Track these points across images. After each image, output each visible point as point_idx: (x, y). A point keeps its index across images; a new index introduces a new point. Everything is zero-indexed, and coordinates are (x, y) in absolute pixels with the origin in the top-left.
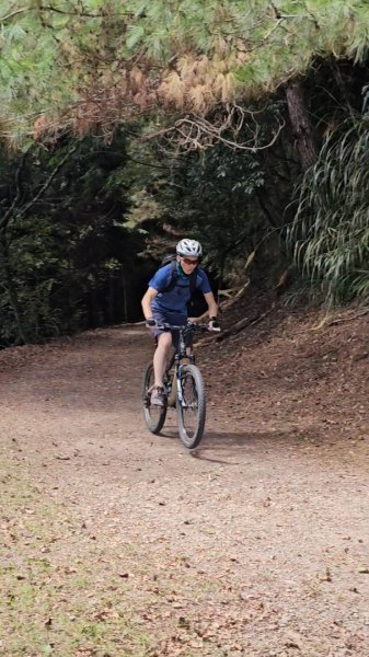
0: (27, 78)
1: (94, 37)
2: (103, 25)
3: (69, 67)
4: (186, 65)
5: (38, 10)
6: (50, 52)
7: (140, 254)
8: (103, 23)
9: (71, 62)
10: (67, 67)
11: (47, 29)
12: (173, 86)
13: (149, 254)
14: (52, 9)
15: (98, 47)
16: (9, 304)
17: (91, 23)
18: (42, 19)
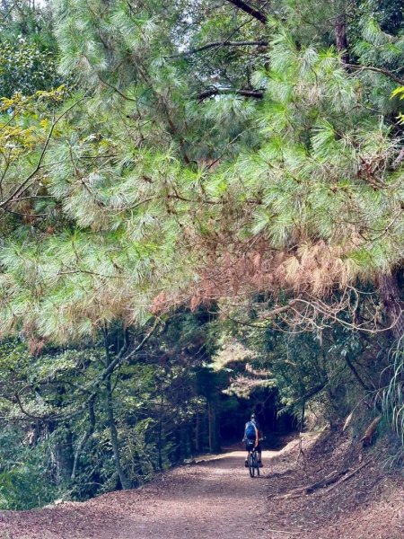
0: (152, 261)
1: (214, 221)
2: (223, 212)
3: (189, 249)
4: (306, 252)
5: (165, 198)
6: (172, 235)
7: (225, 391)
8: (224, 209)
9: (191, 244)
10: (187, 248)
11: (172, 215)
12: (292, 270)
13: (232, 392)
14: (177, 197)
15: (217, 231)
16: (108, 440)
17: (211, 208)
18: (168, 206)
